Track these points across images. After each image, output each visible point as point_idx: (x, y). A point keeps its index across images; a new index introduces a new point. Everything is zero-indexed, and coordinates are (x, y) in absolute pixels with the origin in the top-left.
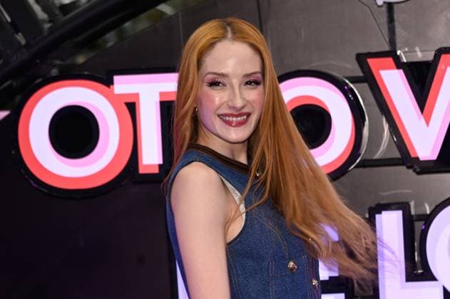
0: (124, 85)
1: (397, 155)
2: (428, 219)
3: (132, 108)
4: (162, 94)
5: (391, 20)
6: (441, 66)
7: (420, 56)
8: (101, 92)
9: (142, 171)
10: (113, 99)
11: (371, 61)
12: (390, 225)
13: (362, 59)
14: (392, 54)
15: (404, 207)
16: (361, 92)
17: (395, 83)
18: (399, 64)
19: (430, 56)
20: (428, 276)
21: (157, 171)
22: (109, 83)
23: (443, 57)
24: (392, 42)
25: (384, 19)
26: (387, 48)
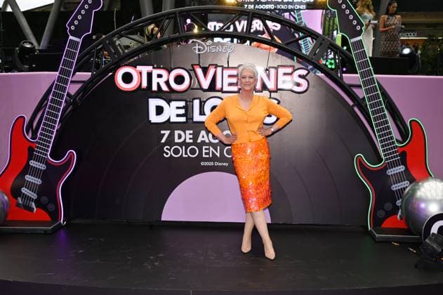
0: (139, 68)
1: (199, 87)
2: (205, 102)
3: (141, 73)
4: (147, 71)
5: (199, 58)
7: (205, 66)
8: (134, 69)
9: (142, 87)
10: (136, 71)
11: (195, 66)
12: (197, 103)
13: (192, 65)
14: (199, 65)
15: (200, 99)
16: (192, 73)
17: (199, 71)
18: (200, 67)
19: (207, 66)
20: (204, 114)
21: (145, 88)
22: (136, 67)
23: (211, 67)
25: (197, 57)
26: (198, 63)
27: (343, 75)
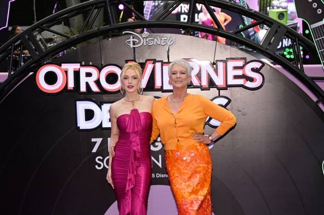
0: (64, 66)
3: (66, 72)
4: (74, 69)
5: (134, 52)
6: (147, 64)
7: (141, 61)
8: (58, 68)
9: (69, 89)
10: (61, 70)
13: (127, 61)
19: (144, 61)
21: (72, 89)
22: (60, 65)
23: (148, 62)
24: (135, 58)
25: (133, 51)
26: (133, 59)
27: (304, 66)
